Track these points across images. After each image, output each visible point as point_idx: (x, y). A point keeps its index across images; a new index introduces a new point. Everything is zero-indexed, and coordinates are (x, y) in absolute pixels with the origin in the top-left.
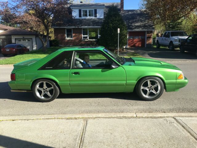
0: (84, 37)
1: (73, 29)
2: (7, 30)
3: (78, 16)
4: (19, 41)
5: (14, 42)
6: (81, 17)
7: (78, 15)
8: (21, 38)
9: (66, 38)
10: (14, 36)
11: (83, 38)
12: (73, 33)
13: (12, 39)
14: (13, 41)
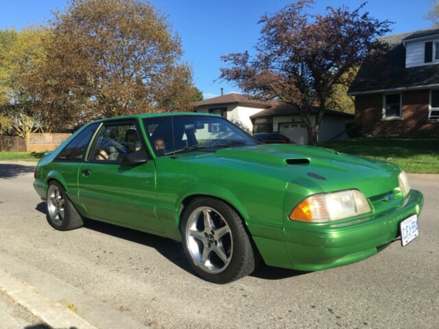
0: (433, 113)
1: (404, 92)
2: (271, 107)
3: (423, 60)
4: (286, 127)
5: (277, 130)
6: (431, 61)
7: (423, 57)
8: (289, 121)
9: (384, 117)
10: (277, 118)
11: (431, 115)
12: (404, 104)
13: (274, 125)
14: (275, 128)
